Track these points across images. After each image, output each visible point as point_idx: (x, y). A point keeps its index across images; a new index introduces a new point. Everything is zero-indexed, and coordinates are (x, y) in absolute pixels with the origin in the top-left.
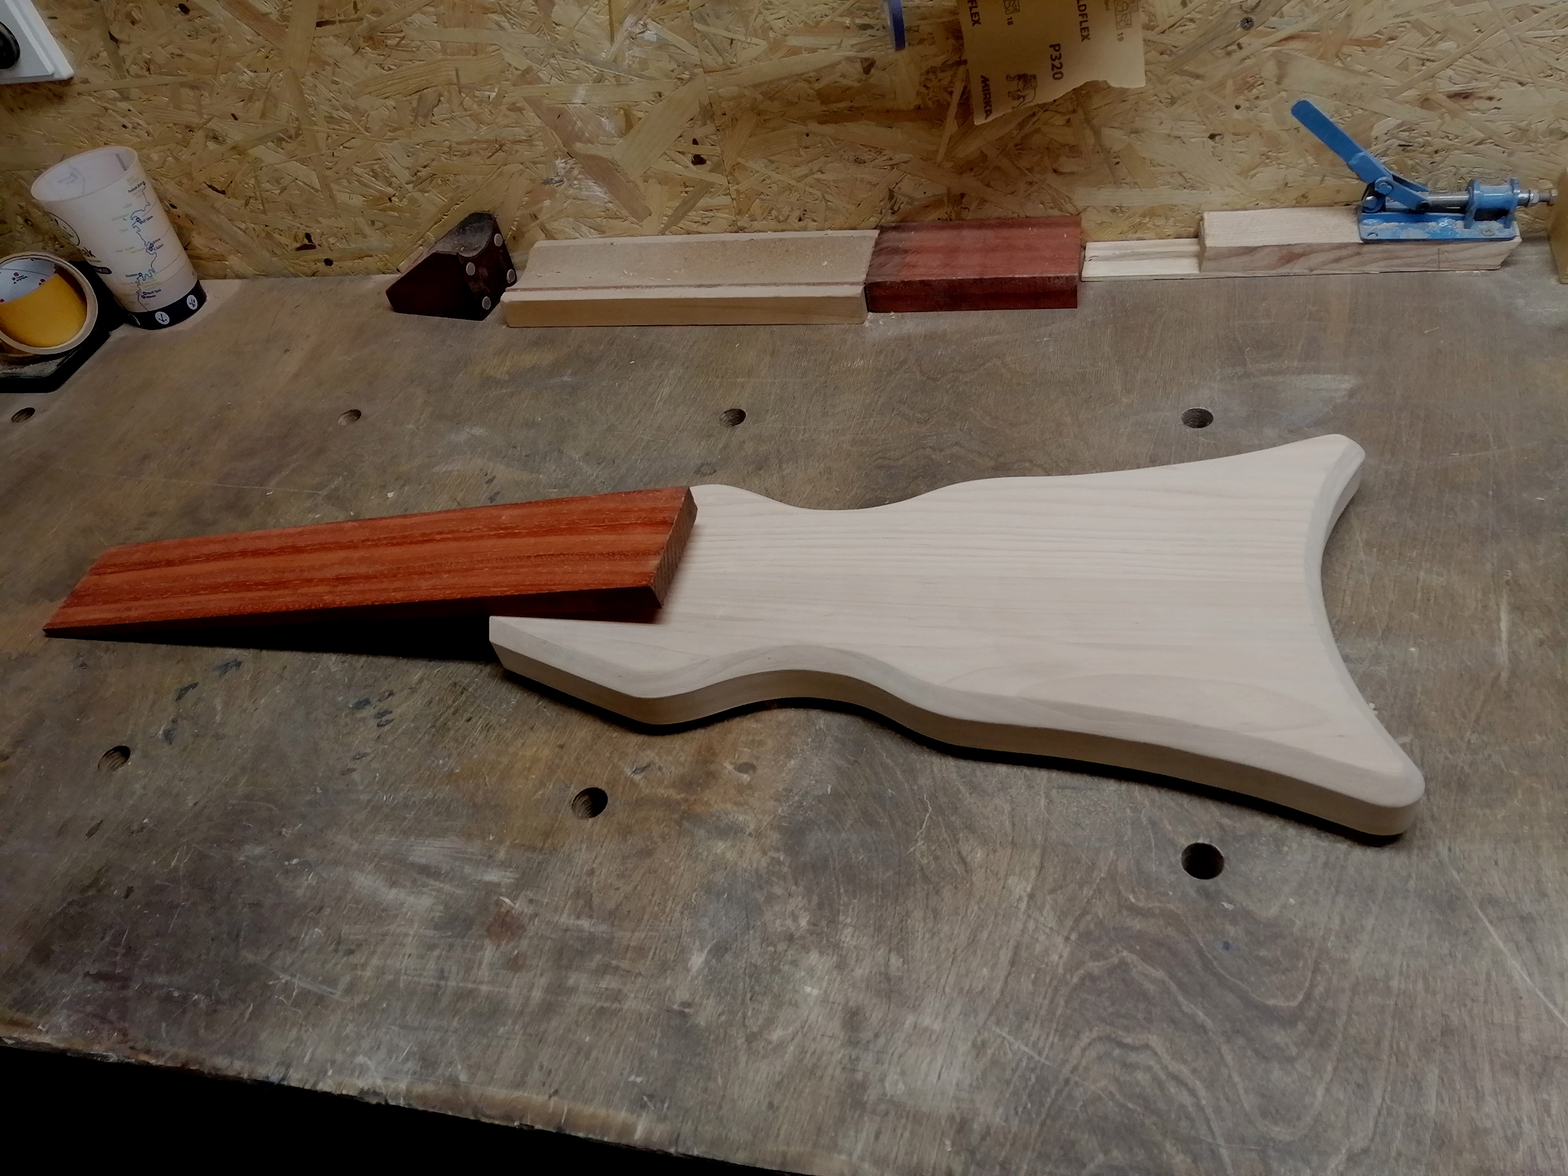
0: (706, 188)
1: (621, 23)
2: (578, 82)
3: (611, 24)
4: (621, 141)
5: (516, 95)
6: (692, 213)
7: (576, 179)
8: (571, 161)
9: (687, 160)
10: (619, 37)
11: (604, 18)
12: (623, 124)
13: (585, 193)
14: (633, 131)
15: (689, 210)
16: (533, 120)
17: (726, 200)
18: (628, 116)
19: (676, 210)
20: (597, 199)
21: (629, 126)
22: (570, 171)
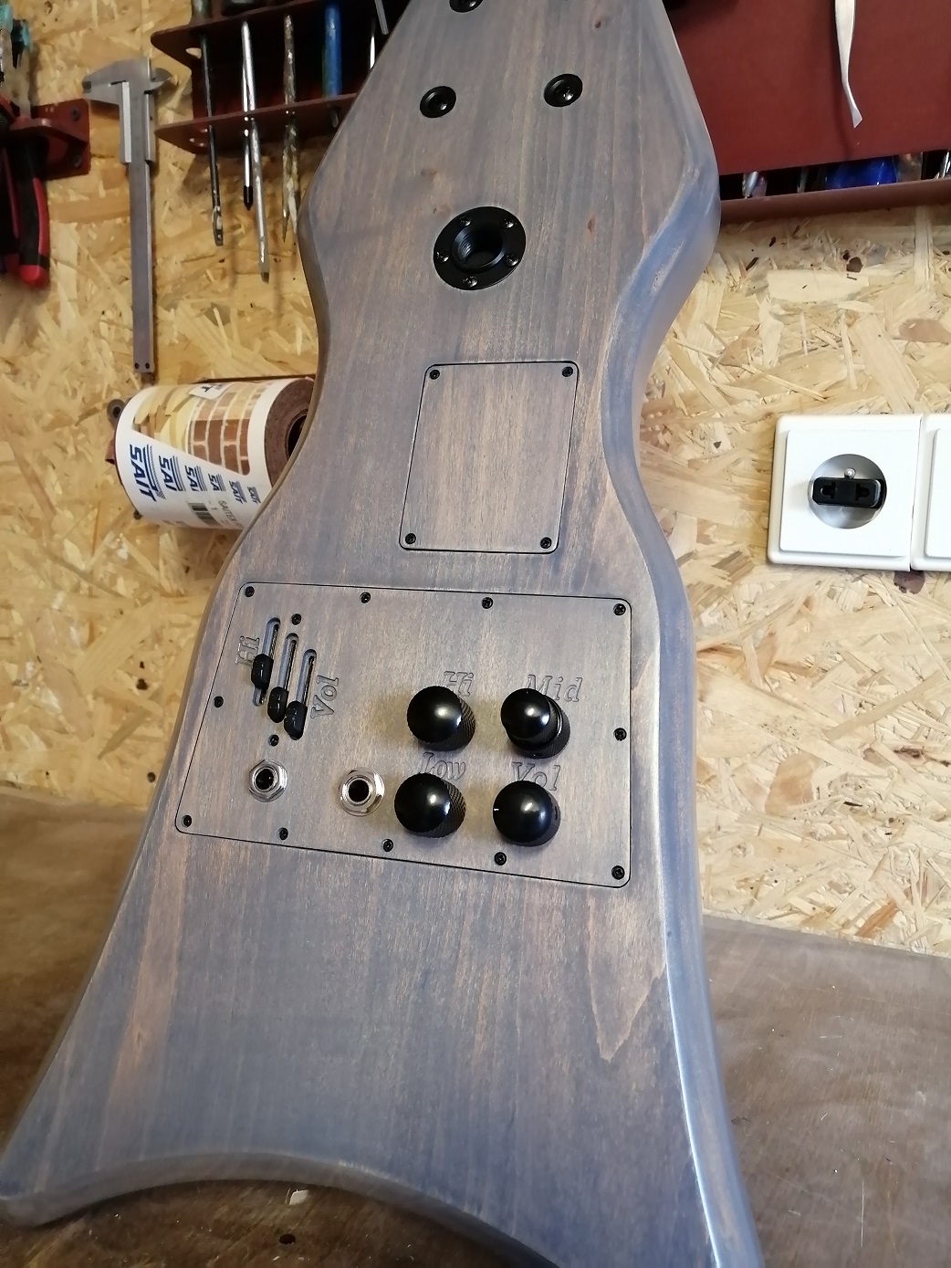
0: (142, 716)
1: (103, 538)
2: (57, 587)
3: (95, 538)
4: (82, 653)
6: (127, 741)
7: (39, 685)
8: (39, 666)
9: (133, 683)
10: (99, 551)
11: (89, 532)
12: (87, 636)
13: (44, 701)
14: (93, 645)
15: (124, 738)
16: (16, 619)
17: (158, 731)
18: (92, 629)
19: (116, 734)
20: (52, 709)
21: (92, 639)
22: (35, 677)
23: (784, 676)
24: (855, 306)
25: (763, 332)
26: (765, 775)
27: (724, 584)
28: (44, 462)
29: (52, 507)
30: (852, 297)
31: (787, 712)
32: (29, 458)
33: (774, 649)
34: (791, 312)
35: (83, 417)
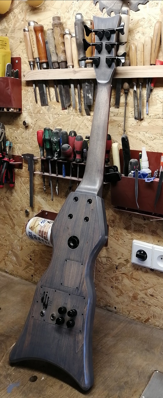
2: (16, 239)
4: (20, 251)
5: (6, 238)
6: (28, 269)
8: (12, 252)
9: (29, 259)
10: (23, 234)
12: (21, 249)
13: (13, 258)
14: (22, 251)
15: (27, 268)
16: (8, 243)
17: (33, 268)
18: (22, 247)
19: (26, 267)
20: (14, 260)
21: (22, 249)
22: (11, 254)
23: (134, 280)
24: (145, 225)
25: (132, 226)
26: (131, 295)
27: (126, 264)
28: (14, 217)
29: (15, 225)
30: (144, 224)
31: (134, 286)
32: (11, 215)
33: (133, 276)
34: (135, 224)
35: (20, 211)
